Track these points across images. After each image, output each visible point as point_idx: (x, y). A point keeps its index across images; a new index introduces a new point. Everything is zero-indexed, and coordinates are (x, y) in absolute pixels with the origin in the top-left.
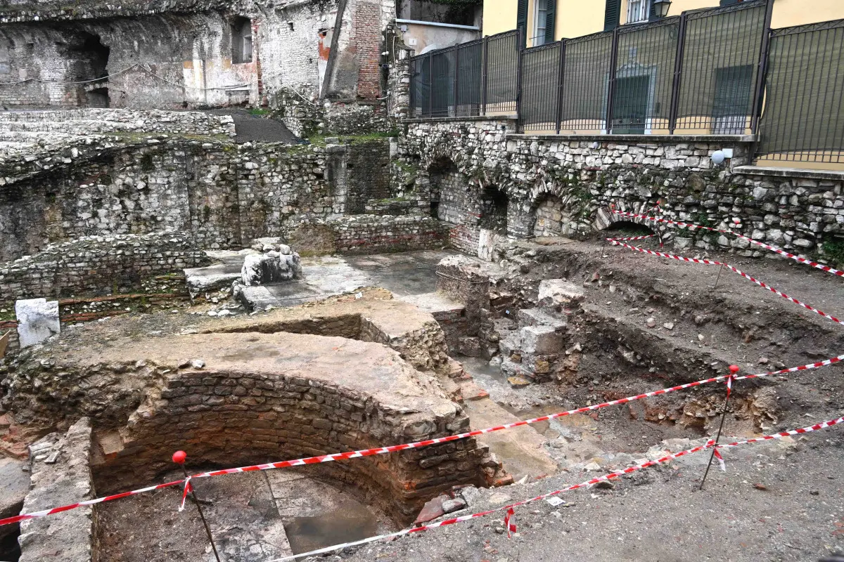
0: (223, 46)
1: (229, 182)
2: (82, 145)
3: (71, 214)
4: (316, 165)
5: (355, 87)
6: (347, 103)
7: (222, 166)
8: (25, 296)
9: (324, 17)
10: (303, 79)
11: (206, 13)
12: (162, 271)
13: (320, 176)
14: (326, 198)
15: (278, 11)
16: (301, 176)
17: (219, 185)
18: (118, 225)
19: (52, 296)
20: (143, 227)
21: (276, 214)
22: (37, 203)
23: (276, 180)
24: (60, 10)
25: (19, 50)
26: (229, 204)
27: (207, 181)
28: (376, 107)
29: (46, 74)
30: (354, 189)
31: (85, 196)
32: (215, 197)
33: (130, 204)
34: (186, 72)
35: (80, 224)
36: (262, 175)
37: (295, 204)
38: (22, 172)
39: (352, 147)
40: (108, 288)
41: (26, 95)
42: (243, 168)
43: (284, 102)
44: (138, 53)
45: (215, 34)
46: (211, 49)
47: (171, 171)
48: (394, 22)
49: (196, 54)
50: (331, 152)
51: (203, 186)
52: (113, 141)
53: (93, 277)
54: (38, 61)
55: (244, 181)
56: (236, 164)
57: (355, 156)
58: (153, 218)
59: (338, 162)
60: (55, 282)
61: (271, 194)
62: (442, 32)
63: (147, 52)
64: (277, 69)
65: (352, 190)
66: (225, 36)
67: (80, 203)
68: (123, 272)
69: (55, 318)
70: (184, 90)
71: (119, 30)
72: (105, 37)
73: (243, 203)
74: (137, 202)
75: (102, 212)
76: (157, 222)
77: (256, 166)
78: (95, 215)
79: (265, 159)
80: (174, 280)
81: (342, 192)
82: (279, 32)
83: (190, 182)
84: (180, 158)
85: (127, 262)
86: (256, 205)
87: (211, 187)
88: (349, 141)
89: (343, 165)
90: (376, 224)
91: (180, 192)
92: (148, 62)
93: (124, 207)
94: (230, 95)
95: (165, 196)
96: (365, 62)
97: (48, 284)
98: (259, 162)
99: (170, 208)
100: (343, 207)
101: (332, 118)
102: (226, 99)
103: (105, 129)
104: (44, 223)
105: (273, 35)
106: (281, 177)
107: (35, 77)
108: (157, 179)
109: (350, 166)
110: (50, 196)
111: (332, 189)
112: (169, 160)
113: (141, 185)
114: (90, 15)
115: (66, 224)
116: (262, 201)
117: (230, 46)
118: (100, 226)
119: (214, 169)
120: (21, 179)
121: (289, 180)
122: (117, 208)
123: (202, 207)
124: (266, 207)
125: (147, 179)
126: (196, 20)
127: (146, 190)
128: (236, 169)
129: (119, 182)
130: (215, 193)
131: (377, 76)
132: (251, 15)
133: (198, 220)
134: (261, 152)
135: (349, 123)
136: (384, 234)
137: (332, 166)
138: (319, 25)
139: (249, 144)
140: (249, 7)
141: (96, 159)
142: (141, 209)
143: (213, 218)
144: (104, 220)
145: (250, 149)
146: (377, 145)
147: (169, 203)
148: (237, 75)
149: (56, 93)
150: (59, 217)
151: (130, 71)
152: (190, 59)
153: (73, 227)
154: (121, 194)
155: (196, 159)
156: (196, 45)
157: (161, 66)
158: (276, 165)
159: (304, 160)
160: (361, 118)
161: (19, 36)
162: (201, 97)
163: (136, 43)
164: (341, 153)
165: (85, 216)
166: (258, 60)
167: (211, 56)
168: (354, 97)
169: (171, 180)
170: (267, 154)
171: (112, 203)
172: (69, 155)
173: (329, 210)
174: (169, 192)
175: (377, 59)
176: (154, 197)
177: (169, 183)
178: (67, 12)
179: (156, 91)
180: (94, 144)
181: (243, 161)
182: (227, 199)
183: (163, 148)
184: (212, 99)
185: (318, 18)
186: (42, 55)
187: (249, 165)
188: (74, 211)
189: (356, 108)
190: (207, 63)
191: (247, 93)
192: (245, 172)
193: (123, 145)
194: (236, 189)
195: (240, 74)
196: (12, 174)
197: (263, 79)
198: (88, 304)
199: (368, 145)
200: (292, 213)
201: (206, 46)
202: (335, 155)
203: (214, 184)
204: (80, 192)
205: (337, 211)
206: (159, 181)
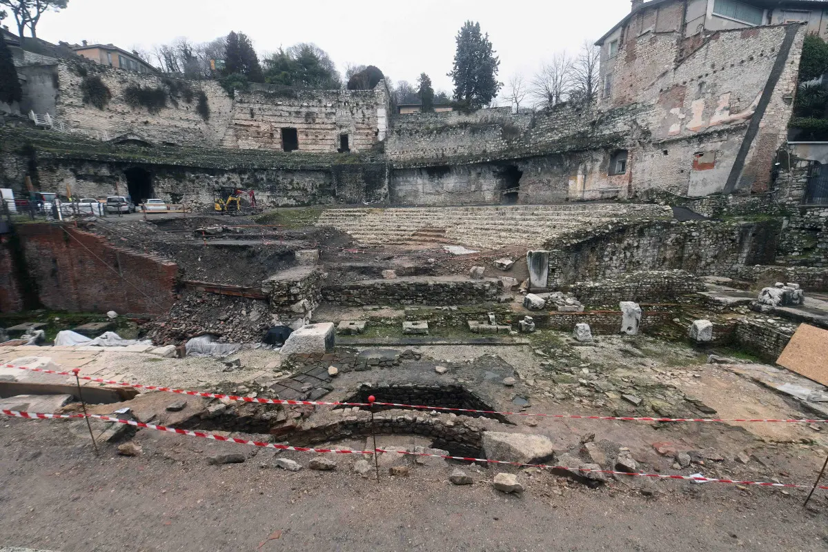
0: (602, 167)
1: (680, 243)
2: (612, 223)
3: (600, 258)
4: (733, 234)
5: (751, 186)
6: (743, 196)
7: (678, 234)
8: (623, 300)
9: (702, 145)
10: (673, 182)
11: (595, 150)
12: (686, 292)
13: (733, 241)
14: (735, 254)
15: (654, 145)
16: (723, 240)
17: (674, 245)
18: (621, 265)
19: (637, 300)
20: (632, 267)
21: (703, 263)
22: (587, 252)
23: (708, 243)
24: (501, 155)
25: (473, 175)
26: (677, 256)
27: (668, 243)
28: (763, 197)
29: (485, 187)
30: (754, 249)
31: (609, 249)
32: (670, 252)
33: (628, 254)
34: (571, 183)
35: (603, 263)
36: (700, 240)
37: (715, 257)
38: (585, 237)
39: (758, 223)
40: (657, 299)
41: (473, 198)
42: (691, 236)
43: (655, 196)
44: (540, 174)
45: (597, 160)
46: (592, 169)
47: (652, 237)
48: (786, 143)
49: (580, 172)
50: (744, 227)
51: (665, 245)
52: (626, 221)
53: (652, 293)
54: (482, 181)
55: (689, 243)
56: (686, 234)
57: (758, 229)
58: (638, 262)
59: (747, 232)
60: (635, 294)
61: (703, 251)
62: (820, 147)
63: (546, 173)
64: (647, 177)
65: (752, 250)
66: (605, 161)
67: (606, 253)
68: (667, 292)
69: (639, 313)
70: (567, 192)
71: (531, 163)
72: (520, 167)
73: (686, 255)
74: (632, 253)
75: (614, 258)
76: (640, 264)
77: (698, 234)
78: (611, 259)
79: (703, 230)
80: (695, 298)
81: (746, 251)
82: (653, 156)
83: (660, 243)
84: (658, 230)
85: (670, 286)
86: (694, 257)
87: (669, 246)
88: (755, 220)
89: (750, 234)
90: (812, 273)
91: (654, 248)
92: (545, 178)
93: (625, 256)
94: (603, 193)
95: (646, 251)
96: (760, 169)
97: (632, 295)
98: (700, 233)
99: (647, 257)
100: (744, 260)
101: (733, 206)
102: (599, 196)
103: (608, 215)
104: (588, 262)
105: (648, 158)
106: (711, 241)
107: (479, 189)
108: (644, 241)
109: (753, 235)
110: (593, 250)
111: (739, 249)
112: (653, 231)
113: (636, 244)
114: (519, 157)
115: (597, 263)
116: (696, 255)
117: (608, 166)
118: (612, 265)
119: (673, 236)
120: (585, 240)
121: (715, 243)
122: (622, 256)
123: (662, 257)
124: (699, 258)
125: (639, 240)
126: (586, 154)
127: (638, 247)
128: (686, 236)
129: (626, 242)
130: (671, 249)
131: (767, 179)
132: (629, 148)
133: (659, 264)
134: (702, 226)
135: (745, 208)
136: (817, 279)
137: (743, 235)
138: (696, 150)
139: (692, 222)
140: (628, 144)
141: (620, 231)
142: (633, 257)
143: (667, 263)
144: (615, 262)
145: (693, 225)
146: (774, 222)
147: (648, 254)
148: (611, 182)
149: (489, 196)
150: (595, 259)
151: (534, 183)
152: (576, 175)
153: (600, 265)
154: (625, 249)
155: (665, 230)
156: (581, 167)
157: (553, 180)
158: (709, 234)
159: (726, 231)
160: (753, 205)
161: (475, 169)
162: (579, 195)
163: (540, 169)
164: (750, 227)
165: (607, 259)
166: (631, 172)
167: (591, 172)
168: (750, 192)
169: (651, 242)
170: (705, 227)
171: (620, 253)
172: (607, 228)
173: (735, 261)
174: (649, 248)
175: (769, 167)
176: (641, 251)
177: (650, 243)
178: (505, 156)
179: (548, 193)
180: (618, 223)
181: (690, 232)
182: (676, 253)
183: (650, 225)
184: (587, 196)
185: (696, 146)
186: (484, 178)
187: (694, 234)
188: (602, 257)
189: (749, 199)
190: (588, 176)
191: (618, 192)
192: (691, 238)
193: (632, 223)
194: (683, 248)
195: (613, 181)
196: (580, 238)
197: (632, 184)
198: (652, 307)
199: (768, 223)
200: (713, 262)
201: (589, 168)
202: (746, 229)
203: (671, 244)
204: (607, 247)
205: (740, 262)
206: (645, 242)
